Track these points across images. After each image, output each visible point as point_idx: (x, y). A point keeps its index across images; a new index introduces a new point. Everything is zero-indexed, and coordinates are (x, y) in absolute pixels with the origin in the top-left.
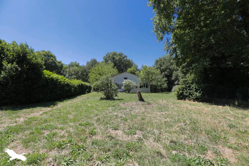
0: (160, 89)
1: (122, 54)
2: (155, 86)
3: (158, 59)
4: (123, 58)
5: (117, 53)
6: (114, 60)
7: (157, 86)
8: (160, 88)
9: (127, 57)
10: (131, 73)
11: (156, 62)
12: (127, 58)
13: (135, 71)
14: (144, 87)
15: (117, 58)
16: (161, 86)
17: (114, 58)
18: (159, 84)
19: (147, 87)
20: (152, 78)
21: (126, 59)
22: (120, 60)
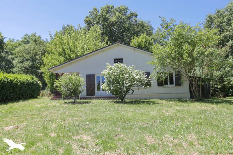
0: (220, 89)
1: (125, 10)
2: (203, 80)
3: (214, 14)
4: (129, 18)
5: (115, 8)
6: (106, 24)
7: (209, 80)
8: (219, 86)
9: (136, 16)
10: (140, 47)
11: (208, 22)
12: (138, 19)
13: (151, 44)
14: (172, 83)
15: (113, 18)
16: (221, 79)
17: (106, 19)
18: (217, 74)
19: (179, 84)
20: (190, 54)
21: (136, 21)
22: (120, 22)
